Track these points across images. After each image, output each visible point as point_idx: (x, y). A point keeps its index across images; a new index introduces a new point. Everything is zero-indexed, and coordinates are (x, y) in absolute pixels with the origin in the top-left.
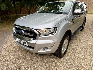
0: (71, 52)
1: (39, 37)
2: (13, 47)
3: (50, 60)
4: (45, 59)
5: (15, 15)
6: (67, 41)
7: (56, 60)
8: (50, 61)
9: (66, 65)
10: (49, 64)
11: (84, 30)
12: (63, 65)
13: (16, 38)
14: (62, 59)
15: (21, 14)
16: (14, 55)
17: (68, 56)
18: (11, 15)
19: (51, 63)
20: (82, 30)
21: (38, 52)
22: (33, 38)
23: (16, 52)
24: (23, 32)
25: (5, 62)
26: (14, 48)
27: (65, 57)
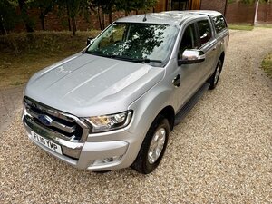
0: (175, 155)
1: (90, 135)
2: (25, 147)
3: (122, 181)
4: (110, 179)
5: (23, 34)
6: (163, 132)
7: (135, 180)
8: (120, 184)
9: (157, 192)
10: (118, 190)
11: (217, 87)
12: (152, 191)
13: (32, 132)
14: (150, 177)
15: (43, 28)
16: (30, 170)
17: (165, 167)
18: (14, 35)
19: (122, 189)
20: (212, 87)
21: (90, 168)
22: (74, 137)
23: (34, 161)
24: (50, 120)
25: (8, 190)
26: (28, 150)
27: (159, 171)
